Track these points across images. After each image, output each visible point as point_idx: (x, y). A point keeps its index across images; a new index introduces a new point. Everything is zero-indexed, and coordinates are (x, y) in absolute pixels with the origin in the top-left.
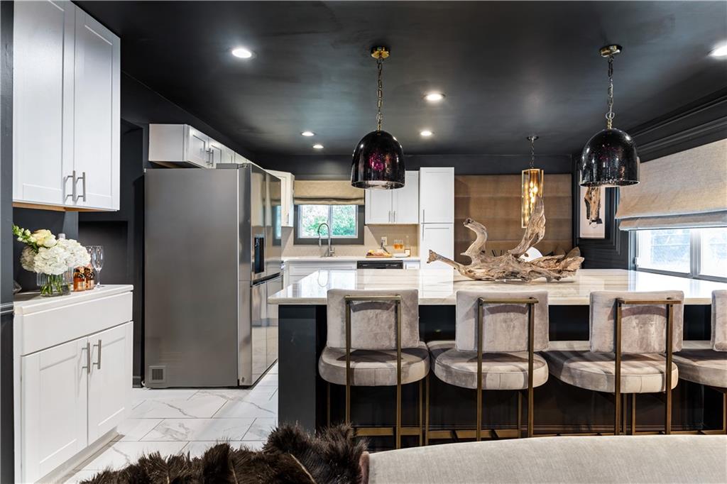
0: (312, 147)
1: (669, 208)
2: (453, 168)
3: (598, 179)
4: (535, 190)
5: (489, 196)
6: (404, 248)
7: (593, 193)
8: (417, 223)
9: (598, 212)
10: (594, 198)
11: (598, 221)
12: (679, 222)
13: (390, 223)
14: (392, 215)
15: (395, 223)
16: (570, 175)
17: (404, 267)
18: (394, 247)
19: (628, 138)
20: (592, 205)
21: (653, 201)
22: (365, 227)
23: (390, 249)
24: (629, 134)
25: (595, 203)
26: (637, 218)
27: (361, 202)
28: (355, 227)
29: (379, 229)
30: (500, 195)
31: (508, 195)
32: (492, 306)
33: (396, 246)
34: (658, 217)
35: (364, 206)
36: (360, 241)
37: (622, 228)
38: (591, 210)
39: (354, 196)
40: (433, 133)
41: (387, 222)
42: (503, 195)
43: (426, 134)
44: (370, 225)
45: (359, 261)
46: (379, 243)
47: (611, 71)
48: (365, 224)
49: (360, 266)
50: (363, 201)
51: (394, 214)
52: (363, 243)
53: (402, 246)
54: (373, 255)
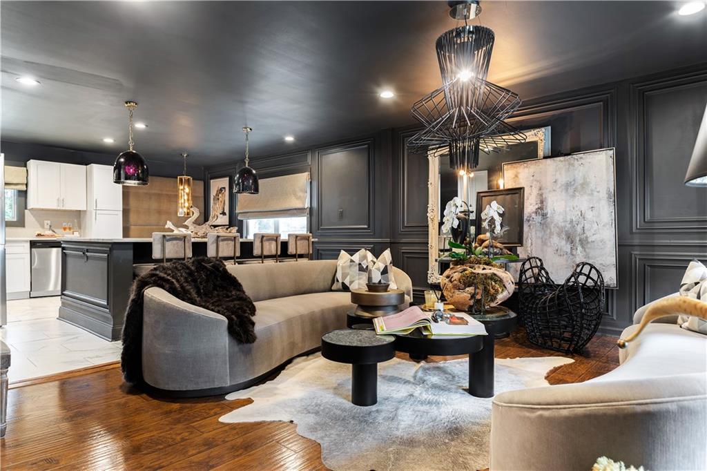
1: (265, 207)
3: (243, 190)
4: (187, 190)
6: (72, 230)
7: (220, 195)
8: (83, 208)
9: (224, 208)
10: (220, 199)
11: (224, 214)
13: (59, 208)
14: (61, 201)
15: (64, 208)
16: (203, 182)
18: (63, 230)
19: (254, 172)
21: (257, 203)
22: (26, 211)
23: (59, 231)
24: (255, 170)
26: (248, 212)
27: (24, 188)
29: (42, 213)
30: (153, 192)
31: (160, 192)
32: (222, 238)
33: (65, 229)
34: (260, 212)
35: (26, 192)
36: (20, 223)
37: (239, 218)
39: (15, 182)
40: (115, 141)
41: (55, 207)
42: (156, 192)
43: (108, 140)
44: (32, 210)
45: (31, 241)
46: (42, 226)
47: (247, 139)
48: (26, 208)
49: (33, 244)
50: (25, 186)
51: (63, 200)
52: (24, 226)
53: (70, 229)
54: (43, 235)
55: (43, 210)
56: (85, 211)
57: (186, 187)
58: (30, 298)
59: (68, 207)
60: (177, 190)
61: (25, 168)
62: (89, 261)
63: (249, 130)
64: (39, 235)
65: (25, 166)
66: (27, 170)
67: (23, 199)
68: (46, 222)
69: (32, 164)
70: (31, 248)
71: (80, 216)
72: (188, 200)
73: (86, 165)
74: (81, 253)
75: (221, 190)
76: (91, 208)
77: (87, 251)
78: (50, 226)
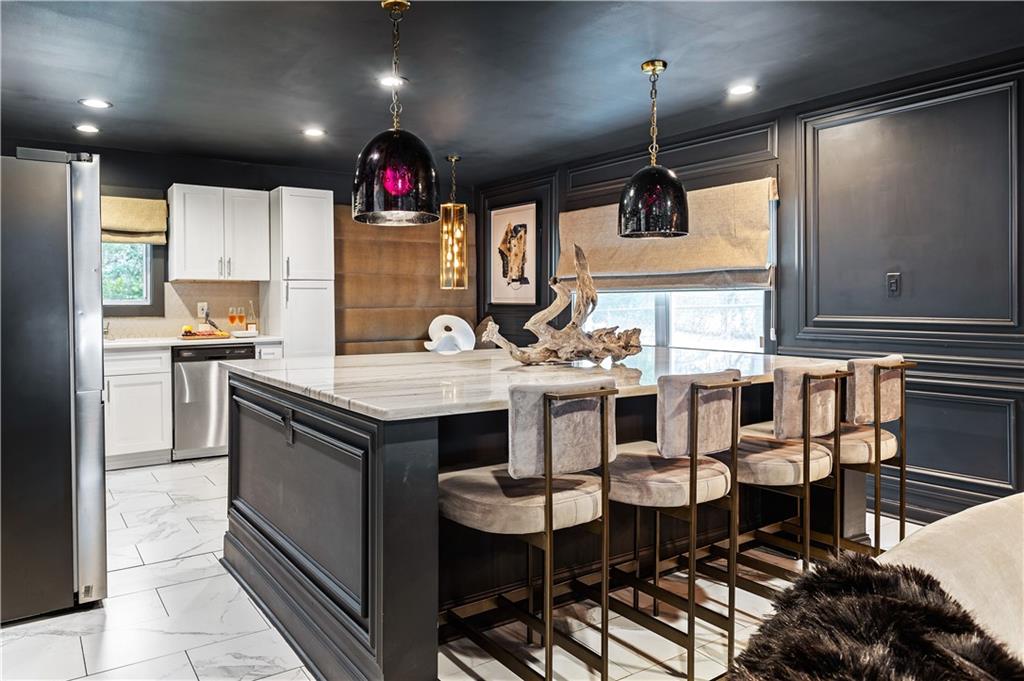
0: (74, 127)
1: (636, 267)
2: (332, 192)
4: (459, 233)
5: (369, 238)
6: (245, 322)
7: (514, 242)
8: (263, 276)
9: (522, 269)
10: (514, 250)
11: (523, 280)
12: (648, 284)
13: (222, 278)
14: (225, 264)
15: (230, 278)
17: (257, 355)
18: (228, 321)
20: (512, 258)
21: (611, 258)
22: (166, 284)
23: (223, 323)
25: (516, 255)
27: (161, 240)
28: (145, 284)
29: (194, 289)
31: (397, 239)
32: (705, 392)
33: (232, 319)
34: (617, 277)
35: (166, 248)
36: (156, 309)
38: (510, 265)
39: (147, 228)
41: (216, 277)
42: (390, 239)
43: (314, 133)
44: (177, 282)
45: (172, 347)
46: (194, 314)
47: (654, 92)
48: (166, 280)
49: (177, 353)
50: (164, 237)
51: (229, 262)
52: (162, 315)
53: (241, 319)
54: (195, 334)
55: (195, 282)
56: (267, 283)
57: (456, 226)
58: (173, 461)
59: (237, 276)
60: (438, 234)
61: (164, 201)
62: (298, 444)
63: (659, 67)
64: (188, 334)
65: (165, 197)
66: (168, 206)
67: (162, 261)
68: (200, 305)
69: (177, 190)
70: (173, 361)
71: (258, 293)
72: (460, 254)
73: (269, 189)
74: (280, 418)
75: (516, 231)
76: (279, 276)
77: (296, 417)
78: (207, 315)
